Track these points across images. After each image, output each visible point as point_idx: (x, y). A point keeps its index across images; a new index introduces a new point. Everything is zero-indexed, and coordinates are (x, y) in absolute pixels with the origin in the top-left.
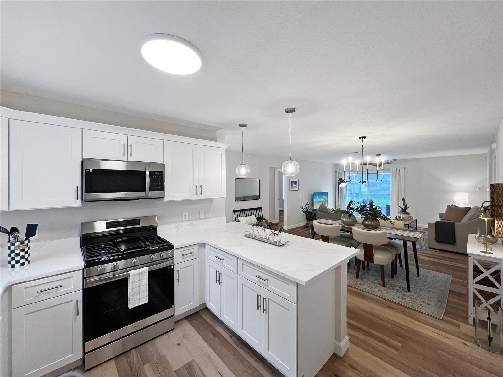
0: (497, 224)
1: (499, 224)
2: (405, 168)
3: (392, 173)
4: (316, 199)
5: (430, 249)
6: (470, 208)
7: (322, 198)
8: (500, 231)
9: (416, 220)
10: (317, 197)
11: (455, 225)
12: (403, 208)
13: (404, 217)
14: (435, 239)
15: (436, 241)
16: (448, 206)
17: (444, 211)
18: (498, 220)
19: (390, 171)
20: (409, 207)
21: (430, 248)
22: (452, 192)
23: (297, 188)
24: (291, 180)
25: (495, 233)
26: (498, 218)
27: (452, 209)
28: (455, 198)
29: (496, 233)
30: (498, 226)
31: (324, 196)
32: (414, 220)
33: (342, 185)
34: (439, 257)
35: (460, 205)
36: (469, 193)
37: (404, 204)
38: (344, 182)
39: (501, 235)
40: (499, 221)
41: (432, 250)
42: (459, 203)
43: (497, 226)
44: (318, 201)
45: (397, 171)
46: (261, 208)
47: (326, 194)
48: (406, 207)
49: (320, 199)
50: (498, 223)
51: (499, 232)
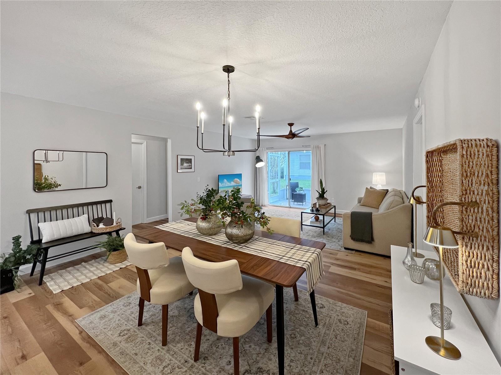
0: (464, 258)
1: (469, 256)
2: (325, 145)
3: (313, 150)
4: (222, 182)
5: (345, 250)
6: (387, 190)
7: (233, 182)
8: (473, 276)
9: (335, 206)
10: (225, 180)
11: (373, 217)
12: (321, 193)
13: (321, 204)
14: (350, 236)
15: (352, 239)
16: (367, 188)
17: (362, 195)
18: (466, 246)
19: (310, 149)
20: (327, 191)
21: (345, 248)
22: (371, 172)
23: (191, 168)
24: (180, 157)
25: (460, 283)
26: (466, 240)
27: (370, 192)
28: (373, 178)
29: (463, 282)
30: (466, 261)
31: (236, 179)
32: (332, 207)
33: (259, 165)
34: (353, 266)
35: (377, 187)
36: (387, 173)
37: (322, 187)
38: (262, 161)
39: (475, 290)
40: (471, 248)
41: (347, 251)
42: (377, 185)
43: (464, 263)
44: (227, 186)
45: (318, 147)
46: (110, 201)
47: (239, 176)
48: (323, 192)
49: (230, 183)
50: (467, 254)
51: (469, 282)
